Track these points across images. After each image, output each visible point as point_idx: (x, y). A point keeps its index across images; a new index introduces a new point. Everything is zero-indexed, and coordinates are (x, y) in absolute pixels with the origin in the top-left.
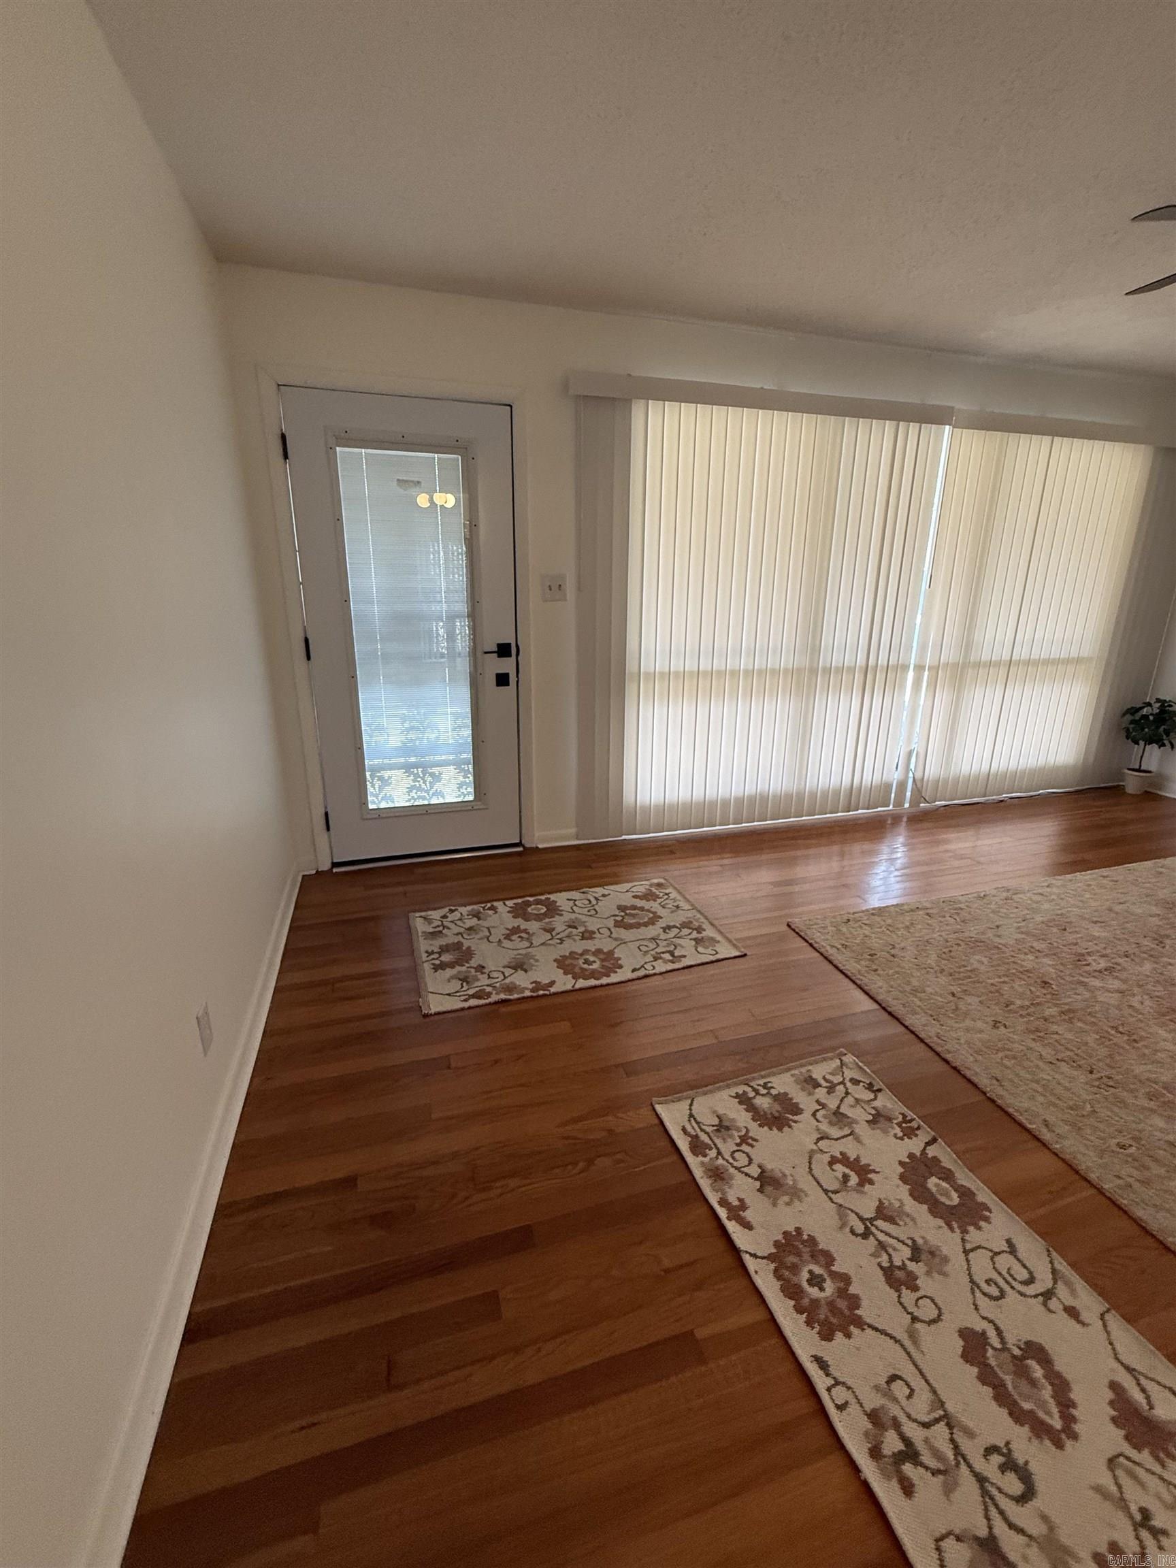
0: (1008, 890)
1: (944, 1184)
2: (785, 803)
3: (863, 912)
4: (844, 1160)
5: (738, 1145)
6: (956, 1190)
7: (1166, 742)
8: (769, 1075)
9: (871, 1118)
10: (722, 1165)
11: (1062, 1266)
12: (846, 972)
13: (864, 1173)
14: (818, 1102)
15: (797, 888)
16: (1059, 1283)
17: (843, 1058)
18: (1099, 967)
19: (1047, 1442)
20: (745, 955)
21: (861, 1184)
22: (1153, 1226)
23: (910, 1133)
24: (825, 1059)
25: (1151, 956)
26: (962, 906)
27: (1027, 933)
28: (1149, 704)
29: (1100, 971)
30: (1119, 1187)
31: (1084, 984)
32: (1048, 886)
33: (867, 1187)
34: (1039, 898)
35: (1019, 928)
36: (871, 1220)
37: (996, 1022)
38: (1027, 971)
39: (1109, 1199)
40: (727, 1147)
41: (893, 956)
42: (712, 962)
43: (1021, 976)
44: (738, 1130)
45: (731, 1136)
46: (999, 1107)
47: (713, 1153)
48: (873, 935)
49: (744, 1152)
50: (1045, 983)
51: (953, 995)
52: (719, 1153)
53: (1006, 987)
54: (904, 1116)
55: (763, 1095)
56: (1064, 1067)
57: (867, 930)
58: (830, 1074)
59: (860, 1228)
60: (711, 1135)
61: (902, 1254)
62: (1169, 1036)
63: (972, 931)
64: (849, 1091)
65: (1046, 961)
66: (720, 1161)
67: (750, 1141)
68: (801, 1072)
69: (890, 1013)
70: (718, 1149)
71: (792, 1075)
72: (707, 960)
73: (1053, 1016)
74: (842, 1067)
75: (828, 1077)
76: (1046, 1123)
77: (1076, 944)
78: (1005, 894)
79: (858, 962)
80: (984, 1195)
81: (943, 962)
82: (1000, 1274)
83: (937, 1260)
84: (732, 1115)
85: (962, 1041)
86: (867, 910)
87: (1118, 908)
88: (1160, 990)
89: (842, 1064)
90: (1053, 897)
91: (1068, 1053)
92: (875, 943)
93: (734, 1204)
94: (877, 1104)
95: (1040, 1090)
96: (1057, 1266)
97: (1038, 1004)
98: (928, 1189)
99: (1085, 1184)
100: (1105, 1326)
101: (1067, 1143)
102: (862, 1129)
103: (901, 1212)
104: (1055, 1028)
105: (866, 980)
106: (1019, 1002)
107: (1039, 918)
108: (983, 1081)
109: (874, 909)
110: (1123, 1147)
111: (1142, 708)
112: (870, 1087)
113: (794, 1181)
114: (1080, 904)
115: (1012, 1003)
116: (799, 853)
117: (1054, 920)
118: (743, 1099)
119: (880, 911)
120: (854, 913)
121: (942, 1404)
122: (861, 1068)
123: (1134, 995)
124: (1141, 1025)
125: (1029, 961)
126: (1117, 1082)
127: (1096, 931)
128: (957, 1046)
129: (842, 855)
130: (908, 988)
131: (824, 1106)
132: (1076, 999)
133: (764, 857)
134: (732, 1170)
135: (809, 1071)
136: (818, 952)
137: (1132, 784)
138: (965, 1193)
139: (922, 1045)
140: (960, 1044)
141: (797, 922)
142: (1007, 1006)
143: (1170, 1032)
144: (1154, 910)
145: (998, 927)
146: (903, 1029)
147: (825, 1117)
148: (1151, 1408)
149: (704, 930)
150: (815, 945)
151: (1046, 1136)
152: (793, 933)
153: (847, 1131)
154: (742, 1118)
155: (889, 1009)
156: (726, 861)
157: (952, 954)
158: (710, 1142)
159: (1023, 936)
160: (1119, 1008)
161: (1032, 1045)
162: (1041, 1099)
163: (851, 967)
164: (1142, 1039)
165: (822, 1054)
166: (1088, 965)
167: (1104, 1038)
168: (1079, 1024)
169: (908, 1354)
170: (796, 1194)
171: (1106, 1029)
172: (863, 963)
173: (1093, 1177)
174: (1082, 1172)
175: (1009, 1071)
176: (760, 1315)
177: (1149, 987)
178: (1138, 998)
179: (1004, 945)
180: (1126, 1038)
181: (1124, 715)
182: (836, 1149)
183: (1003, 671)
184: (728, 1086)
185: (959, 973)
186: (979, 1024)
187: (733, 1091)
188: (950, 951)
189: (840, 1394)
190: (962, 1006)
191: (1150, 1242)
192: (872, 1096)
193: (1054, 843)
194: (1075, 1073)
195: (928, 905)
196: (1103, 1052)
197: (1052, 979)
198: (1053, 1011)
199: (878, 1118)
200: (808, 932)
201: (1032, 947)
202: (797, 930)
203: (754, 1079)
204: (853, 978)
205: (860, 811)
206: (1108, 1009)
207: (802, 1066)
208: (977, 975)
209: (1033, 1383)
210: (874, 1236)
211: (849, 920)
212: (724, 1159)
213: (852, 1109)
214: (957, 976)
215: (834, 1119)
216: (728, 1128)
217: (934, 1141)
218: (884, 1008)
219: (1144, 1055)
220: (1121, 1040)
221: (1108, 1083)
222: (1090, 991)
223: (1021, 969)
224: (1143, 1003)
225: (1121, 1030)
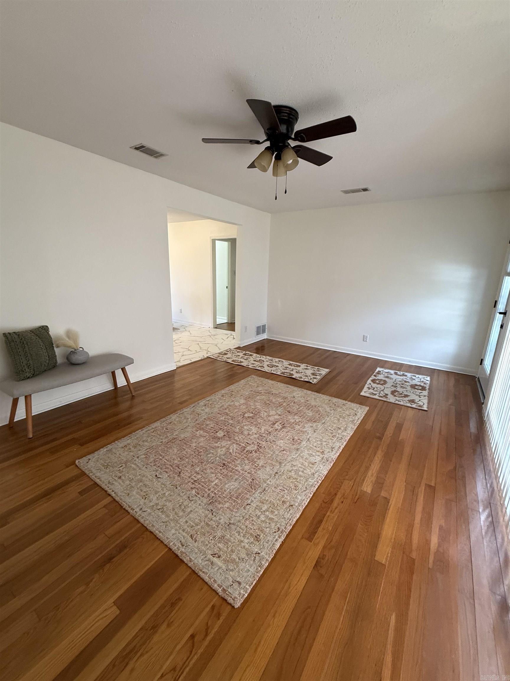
29: (276, 422)
31: (279, 415)
37: (294, 397)
50: (289, 412)
51: (307, 401)
53: (298, 408)
62: (257, 406)
63: (320, 426)
64: (308, 379)
77: (287, 433)
81: (317, 410)
88: (259, 420)
91: (278, 395)
97: (288, 405)
104: (282, 400)
107: (305, 444)
115: (294, 403)
123: (266, 416)
124: (263, 407)
125: (297, 419)
132: (280, 410)
164: (263, 404)
166: (281, 423)
167: (271, 401)
168: (278, 403)
179: (307, 423)
186: (297, 396)
188: (319, 415)
196: (271, 399)
198: (284, 404)
201: (299, 425)
206: (272, 409)
208: (307, 409)
214: (311, 407)
219: (263, 400)
220: (268, 402)
221: (269, 393)
222: (277, 413)
223: (297, 415)
224: (264, 414)
225: (268, 405)
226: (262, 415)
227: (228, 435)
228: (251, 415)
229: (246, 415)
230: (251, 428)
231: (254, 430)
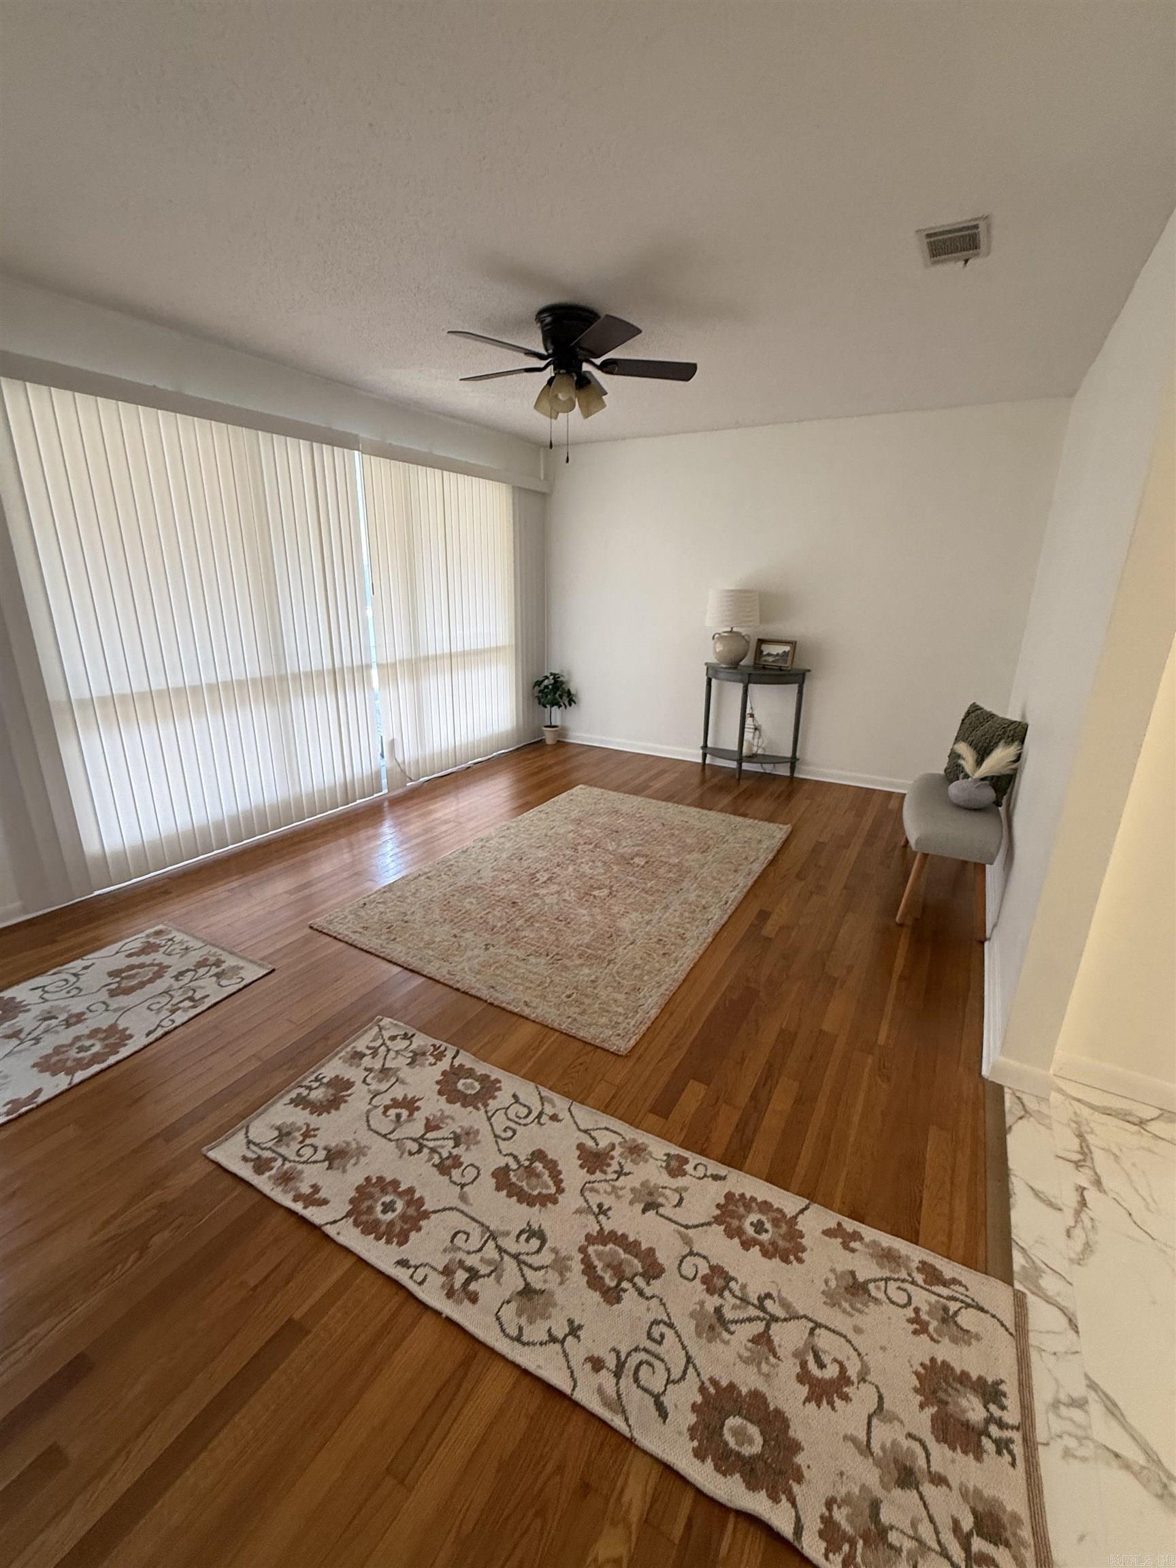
0: (482, 840)
1: (469, 1081)
2: (284, 812)
3: (376, 892)
4: (395, 1103)
5: (301, 1142)
6: (477, 1081)
7: (562, 704)
8: (318, 1069)
9: (410, 1060)
10: (291, 1167)
11: (545, 1092)
12: (370, 950)
13: (410, 1105)
14: (366, 1069)
15: (313, 889)
16: (545, 1103)
17: (381, 1024)
18: (545, 879)
19: (549, 1205)
20: (273, 970)
21: (411, 1114)
22: (589, 1039)
23: (439, 1057)
24: (366, 1031)
25: (572, 861)
26: (451, 863)
27: (498, 870)
28: (547, 678)
29: (545, 882)
30: (570, 1023)
31: (537, 895)
32: (508, 829)
33: (416, 1114)
34: (503, 840)
35: (492, 868)
36: (422, 1137)
37: (486, 945)
38: (502, 899)
39: (565, 1034)
40: (289, 1151)
41: (406, 922)
42: (240, 990)
43: (498, 903)
44: (299, 1129)
45: (294, 1139)
46: (497, 1007)
47: (279, 1162)
48: (388, 910)
49: (308, 1145)
50: (514, 903)
51: (455, 936)
52: (285, 1159)
53: (490, 916)
54: (434, 1046)
55: (316, 1088)
56: (532, 959)
57: (381, 908)
58: (371, 1041)
59: (415, 1147)
60: (274, 1148)
61: (447, 1148)
62: (585, 912)
63: (461, 881)
64: (390, 1047)
65: (514, 886)
66: (287, 1165)
67: (312, 1133)
68: (347, 1052)
69: (412, 971)
70: (281, 1155)
71: (340, 1058)
72: (234, 990)
73: (521, 926)
74: (380, 1031)
75: (371, 1045)
76: (526, 1004)
77: (529, 867)
78: (480, 844)
79: (379, 937)
80: (495, 1073)
81: (445, 913)
82: (511, 1120)
83: (472, 1136)
84: (289, 1120)
85: (466, 969)
86: (379, 890)
87: (550, 833)
88: (578, 883)
89: (380, 1029)
90: (512, 836)
91: (533, 948)
92: (389, 916)
93: (307, 1193)
94: (413, 1047)
95: (520, 981)
96: (543, 1094)
97: (512, 920)
98: (459, 1091)
99: (552, 1031)
100: (571, 1114)
101: (539, 1010)
102: (406, 1072)
103: (443, 1118)
104: (523, 934)
105: (388, 951)
106: (499, 924)
107: (504, 856)
108: (484, 993)
109: (384, 887)
110: (569, 996)
111: (544, 680)
112: (405, 1036)
113: (358, 1143)
114: (529, 836)
115: (495, 927)
116: (311, 854)
117: (514, 854)
118: (299, 1102)
119: (390, 888)
120: (368, 896)
121: (488, 1228)
122: (396, 1025)
123: (565, 892)
124: (572, 911)
125: (501, 891)
126: (562, 955)
127: (541, 854)
128: (464, 975)
129: (351, 846)
130: (422, 945)
131: (370, 1070)
132: (532, 908)
133: (274, 868)
134: (300, 1167)
135: (354, 1047)
136: (343, 941)
137: (549, 737)
138: (484, 1079)
139: (439, 986)
140: (465, 972)
141: (319, 922)
142: (492, 930)
143: (586, 909)
144: (571, 827)
145: (479, 871)
146: (423, 979)
147: (373, 1078)
148: (597, 1145)
149: (224, 962)
150: (339, 937)
151: (526, 1011)
152: (316, 932)
153: (393, 1080)
154: (300, 1117)
155: (410, 967)
156: (235, 884)
157: (450, 904)
158: (274, 1155)
159: (496, 873)
160: (557, 904)
161: (512, 952)
162: (521, 988)
163: (373, 943)
164: (572, 920)
165: (361, 1029)
166: (538, 880)
167: (552, 929)
168: (537, 925)
169: (462, 1212)
170: (361, 1151)
171: (552, 921)
172: (383, 937)
173: (555, 1025)
174: (550, 1026)
175: (499, 978)
176: (348, 1262)
177: (573, 883)
178: (568, 892)
179: (485, 884)
180: (564, 923)
181: (534, 687)
182: (386, 1100)
183: (447, 662)
184: (282, 1097)
185: (457, 917)
186: (476, 952)
187: (287, 1099)
188: (449, 902)
189: (419, 1275)
190: (463, 943)
191: (589, 1048)
192: (408, 1042)
193: (509, 793)
194: (538, 960)
195: (427, 870)
196: (553, 937)
197: (517, 898)
198: (521, 922)
199: (416, 1058)
200: (331, 927)
201: (503, 879)
202: (320, 929)
203: (305, 1078)
204: (377, 953)
205: (358, 802)
206: (552, 907)
207: (347, 1046)
208: (470, 915)
209: (538, 1176)
210: (425, 1146)
211: (365, 904)
212: (290, 1161)
213: (395, 1061)
214: (456, 920)
215: (381, 1076)
216: (288, 1134)
217: (458, 1052)
218: (406, 969)
219: (574, 930)
220: (561, 926)
221: (557, 958)
222: (541, 898)
223: (498, 899)
224: (569, 895)
225: (560, 918)
226: (573, 894)
227: (626, 861)
228: (596, 893)
229: (606, 891)
230: (592, 871)
231: (586, 869)
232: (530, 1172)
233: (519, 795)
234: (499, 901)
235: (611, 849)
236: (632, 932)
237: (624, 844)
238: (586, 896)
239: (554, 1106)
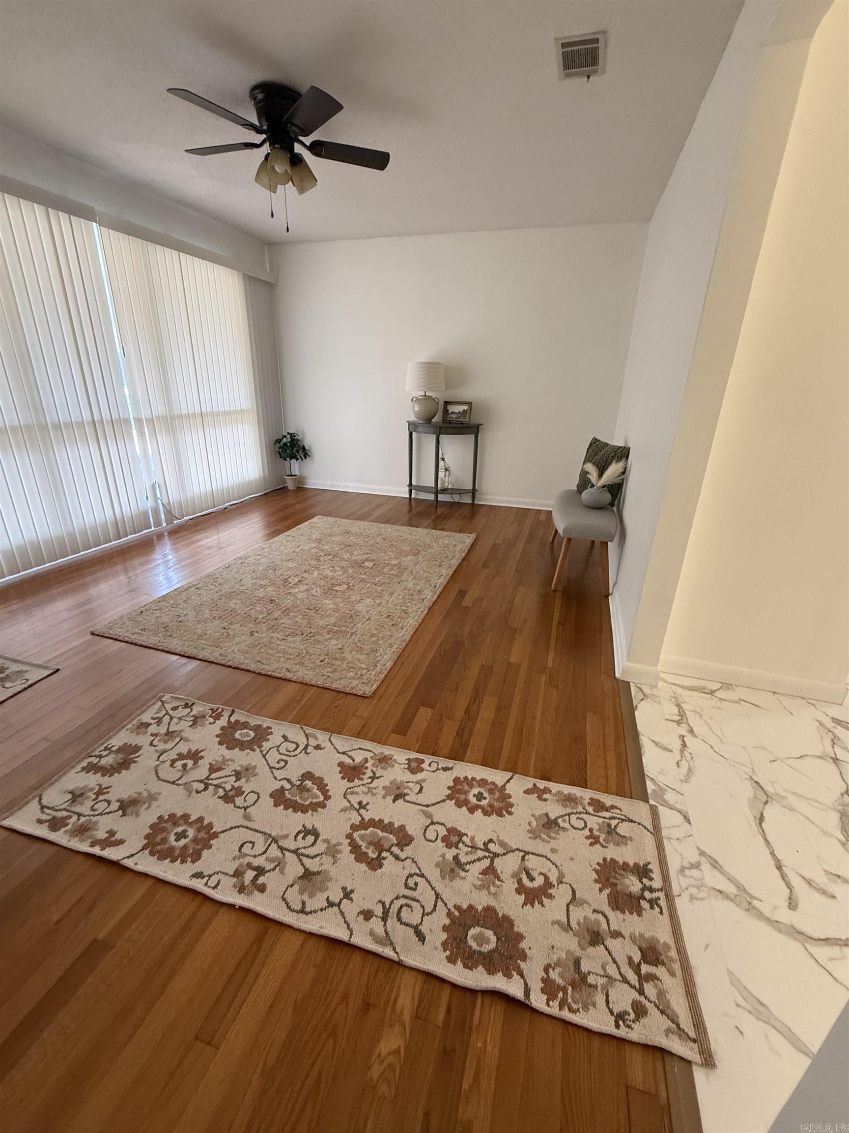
0: (241, 558)
1: (245, 731)
2: (60, 547)
3: (151, 603)
4: (181, 757)
5: (94, 800)
6: (251, 730)
7: (299, 457)
8: (107, 740)
9: (191, 723)
10: (85, 822)
11: (309, 730)
12: (149, 646)
13: (195, 756)
14: (152, 735)
15: (94, 605)
16: (310, 738)
17: (163, 699)
18: (295, 582)
19: (319, 809)
20: (58, 670)
21: (196, 763)
22: (341, 688)
23: (217, 716)
24: (148, 707)
25: (316, 568)
26: (217, 576)
27: (257, 578)
28: (285, 436)
29: (296, 584)
30: (325, 680)
31: (290, 593)
32: (262, 549)
33: (200, 762)
34: (258, 557)
35: (252, 577)
36: (207, 778)
37: (251, 632)
38: (262, 598)
39: (322, 687)
40: (84, 808)
41: (180, 622)
42: (26, 689)
43: (258, 602)
44: (91, 790)
45: (88, 798)
46: (264, 675)
47: (75, 818)
48: (163, 615)
49: (102, 801)
50: (272, 600)
51: (224, 628)
52: (79, 815)
53: (253, 611)
54: (212, 709)
55: (106, 756)
56: (290, 639)
57: (157, 614)
58: (155, 714)
59: (201, 786)
60: (69, 808)
61: (230, 783)
62: (330, 602)
63: (226, 588)
64: (173, 716)
65: (271, 589)
66: (82, 819)
67: (105, 791)
68: (133, 725)
69: (188, 657)
70: (75, 813)
71: (127, 730)
72: (20, 690)
73: (279, 616)
74: (163, 704)
75: (157, 715)
76: (288, 670)
77: (282, 575)
78: (241, 561)
79: (156, 635)
80: (266, 722)
81: (214, 612)
82: (283, 754)
83: (250, 771)
84: (81, 785)
85: (236, 651)
86: (154, 601)
87: (297, 550)
88: (322, 583)
89: (163, 703)
90: (266, 554)
91: (290, 630)
92: (165, 619)
93: (103, 838)
94: (194, 712)
95: (281, 655)
96: (307, 732)
97: (271, 613)
98: (236, 739)
99: (310, 687)
100: (331, 743)
101: (299, 674)
102: (188, 733)
103: (225, 761)
104: (282, 621)
105: (165, 645)
106: (261, 616)
107: (261, 568)
108: (253, 667)
109: (158, 598)
110: (322, 661)
111: (283, 438)
112: (186, 706)
113: (149, 792)
114: (280, 554)
115: (257, 618)
116: (88, 579)
117: (269, 566)
118: (92, 768)
119: (164, 598)
120: (145, 606)
121: (270, 835)
122: (176, 698)
123: (313, 590)
124: (319, 602)
125: (261, 593)
126: (314, 633)
127: (290, 565)
128: (234, 655)
129: (126, 570)
130: (196, 637)
131: (156, 735)
132: (288, 602)
133: (54, 591)
134: (94, 819)
135: (139, 720)
136: (123, 642)
137: (290, 485)
138: (257, 728)
139: (214, 665)
140: (235, 654)
141: (99, 628)
142: (255, 621)
143: (330, 600)
144: (313, 545)
145: (240, 581)
146: (199, 662)
147: (159, 741)
148: (354, 761)
149: (7, 668)
150: (119, 638)
151: (289, 675)
152: (96, 637)
153: (178, 739)
154: (93, 780)
155: (187, 655)
156: (15, 607)
157: (218, 606)
158: (69, 814)
159: (255, 581)
160: (307, 598)
161: (273, 635)
162: (283, 659)
163: (152, 640)
164: (320, 608)
165: (145, 706)
166: (290, 583)
167: (304, 616)
168: (292, 614)
169: (247, 828)
170: (152, 798)
171: (303, 611)
172: (160, 635)
173: (313, 682)
174: (309, 683)
175: (264, 654)
177: (319, 583)
178: (315, 590)
179: (246, 589)
180: (313, 611)
181: (275, 444)
182: (173, 755)
183: (199, 420)
184: (73, 767)
185: (225, 615)
186: (243, 638)
187: (79, 768)
188: (217, 605)
189: (213, 881)
190: (231, 633)
191: (341, 695)
192: (189, 710)
193: (261, 525)
194: (295, 638)
195: (195, 583)
196: (306, 622)
197: (274, 597)
198: (279, 613)
199: (196, 721)
200: (111, 632)
201: (261, 585)
202: (101, 634)
203: (95, 750)
204: (156, 647)
205: (130, 537)
206: (303, 601)
207: (133, 720)
208: (236, 612)
209: (308, 790)
210: (210, 784)
211: (142, 612)
212: (85, 816)
213: (178, 725)
214: (224, 617)
215: (166, 738)
216: (82, 795)
217: (233, 711)
218: (183, 656)
219: (322, 615)
220: (311, 613)
221: (311, 635)
222: (293, 595)
223: (258, 599)
224: (317, 591)
225: (311, 608)
226: (319, 591)
227: (359, 565)
228: (337, 588)
229: (345, 587)
230: (332, 574)
231: (328, 572)
232: (302, 789)
233: (268, 525)
234: (259, 600)
235: (346, 558)
236: (368, 612)
237: (356, 554)
238: (329, 590)
239: (316, 739)
